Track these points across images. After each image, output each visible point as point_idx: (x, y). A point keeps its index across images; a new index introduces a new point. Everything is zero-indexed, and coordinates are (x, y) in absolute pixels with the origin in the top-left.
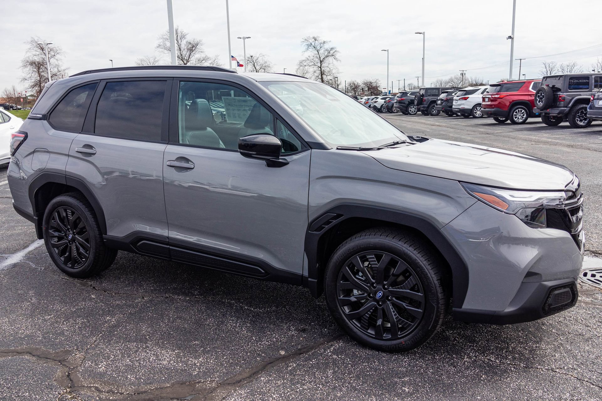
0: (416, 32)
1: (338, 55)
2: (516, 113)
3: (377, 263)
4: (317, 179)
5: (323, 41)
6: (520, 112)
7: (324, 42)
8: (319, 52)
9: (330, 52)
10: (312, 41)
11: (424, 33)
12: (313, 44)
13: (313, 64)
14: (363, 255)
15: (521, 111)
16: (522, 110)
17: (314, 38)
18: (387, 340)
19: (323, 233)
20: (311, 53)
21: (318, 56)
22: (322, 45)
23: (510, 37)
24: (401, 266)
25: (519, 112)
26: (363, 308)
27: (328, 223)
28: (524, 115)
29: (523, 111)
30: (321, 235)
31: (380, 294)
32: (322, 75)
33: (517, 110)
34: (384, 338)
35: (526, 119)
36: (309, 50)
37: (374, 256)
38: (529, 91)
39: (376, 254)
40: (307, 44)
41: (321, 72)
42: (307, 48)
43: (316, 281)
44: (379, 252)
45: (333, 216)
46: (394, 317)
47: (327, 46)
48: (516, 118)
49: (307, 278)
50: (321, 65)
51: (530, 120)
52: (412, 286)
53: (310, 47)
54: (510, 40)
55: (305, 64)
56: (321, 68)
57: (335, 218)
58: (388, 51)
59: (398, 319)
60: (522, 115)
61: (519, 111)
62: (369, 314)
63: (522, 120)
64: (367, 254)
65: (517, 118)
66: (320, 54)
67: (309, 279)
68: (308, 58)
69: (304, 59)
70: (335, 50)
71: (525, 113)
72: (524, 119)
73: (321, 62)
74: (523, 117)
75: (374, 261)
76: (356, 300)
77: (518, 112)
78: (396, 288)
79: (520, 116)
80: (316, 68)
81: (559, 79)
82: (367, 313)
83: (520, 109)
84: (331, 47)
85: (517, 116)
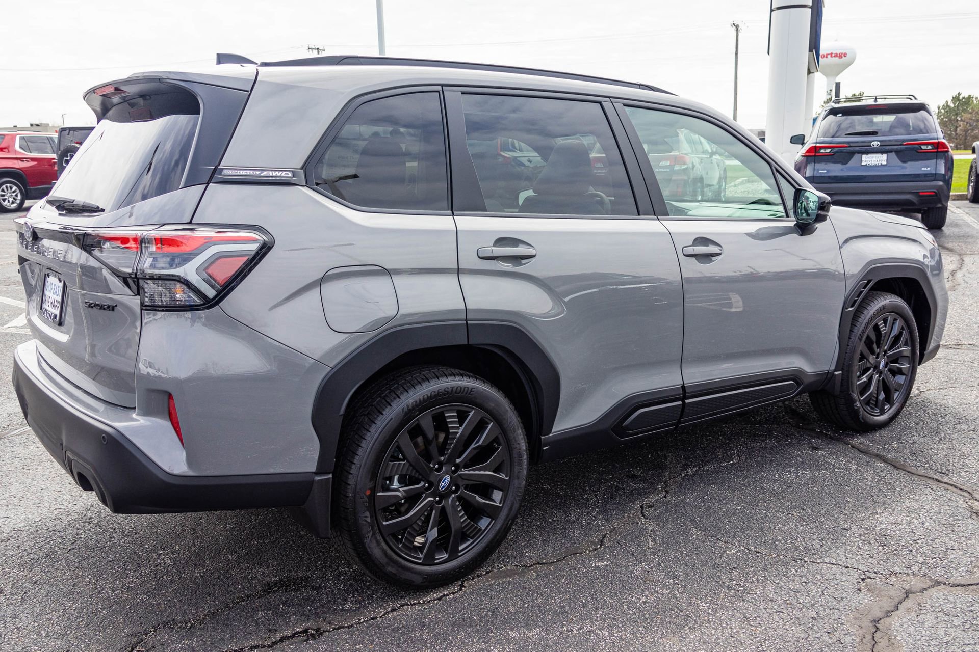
6: (9, 189)
15: (11, 188)
16: (12, 185)
25: (7, 190)
28: (16, 195)
29: (14, 188)
31: (883, 363)
33: (4, 186)
35: (22, 202)
37: (882, 322)
38: (16, 152)
39: (883, 319)
43: (842, 372)
44: (886, 315)
48: (4, 202)
49: (834, 373)
51: (29, 204)
57: (865, 285)
60: (14, 194)
61: (7, 187)
63: (15, 205)
64: (877, 322)
65: (7, 201)
67: (837, 373)
71: (18, 191)
72: (18, 202)
74: (15, 199)
77: (5, 190)
79: (10, 196)
81: (68, 134)
83: (8, 185)
85: (6, 197)
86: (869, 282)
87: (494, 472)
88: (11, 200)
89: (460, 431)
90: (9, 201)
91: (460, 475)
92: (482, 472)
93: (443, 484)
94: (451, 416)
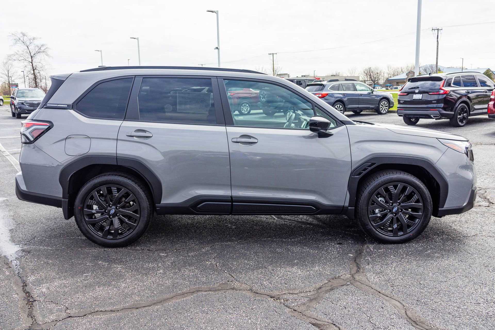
0: (131, 37)
1: (49, 52)
2: (243, 106)
3: (394, 190)
4: (355, 143)
5: (32, 38)
7: (34, 39)
8: (29, 48)
9: (41, 48)
10: (20, 35)
11: (138, 38)
12: (22, 39)
13: (23, 59)
14: (386, 186)
15: (246, 105)
17: (22, 33)
18: (401, 235)
19: (362, 176)
20: (20, 48)
21: (28, 52)
22: (31, 41)
23: (217, 48)
24: (409, 189)
25: (245, 106)
26: (386, 219)
27: (365, 170)
28: (248, 108)
30: (360, 178)
31: (396, 209)
32: (34, 70)
33: (243, 105)
34: (399, 235)
35: (250, 111)
36: (18, 44)
37: (392, 186)
38: (250, 91)
39: (394, 185)
40: (14, 38)
41: (33, 67)
42: (15, 42)
43: (354, 208)
44: (396, 183)
45: (369, 165)
46: (405, 221)
47: (37, 42)
48: (243, 111)
49: (347, 207)
50: (32, 61)
51: (252, 112)
52: (416, 200)
53: (18, 42)
54: (217, 50)
55: (14, 58)
56: (32, 63)
57: (370, 166)
58: (101, 51)
59: (408, 221)
60: (247, 108)
62: (389, 222)
63: (247, 112)
64: (388, 186)
65: (244, 111)
66: (30, 50)
67: (349, 208)
68: (17, 52)
69: (13, 53)
70: (47, 46)
71: (249, 106)
72: (248, 111)
73: (32, 57)
75: (393, 189)
76: (380, 215)
78: (406, 203)
79: (245, 109)
80: (26, 63)
82: (388, 222)
83: (245, 104)
84: (42, 44)
85: (244, 109)
86: (373, 164)
87: (133, 212)
88: (245, 110)
89: (117, 195)
90: (245, 111)
91: (119, 210)
92: (127, 211)
93: (112, 212)
94: (114, 189)
